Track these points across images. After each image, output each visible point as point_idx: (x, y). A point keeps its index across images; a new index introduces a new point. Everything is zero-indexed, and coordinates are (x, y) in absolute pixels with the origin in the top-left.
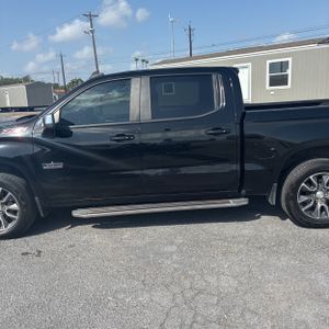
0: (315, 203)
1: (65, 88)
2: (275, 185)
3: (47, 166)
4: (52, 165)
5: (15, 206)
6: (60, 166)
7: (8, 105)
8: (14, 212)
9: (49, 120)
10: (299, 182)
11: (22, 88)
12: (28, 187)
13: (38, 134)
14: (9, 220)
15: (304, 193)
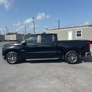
0: (71, 59)
1: (26, 36)
2: (63, 55)
3: (22, 51)
4: (23, 50)
5: (15, 58)
6: (24, 50)
7: (11, 40)
8: (15, 59)
9: (23, 42)
10: (68, 55)
11: (15, 35)
12: (18, 54)
13: (21, 45)
14: (14, 60)
15: (69, 57)
